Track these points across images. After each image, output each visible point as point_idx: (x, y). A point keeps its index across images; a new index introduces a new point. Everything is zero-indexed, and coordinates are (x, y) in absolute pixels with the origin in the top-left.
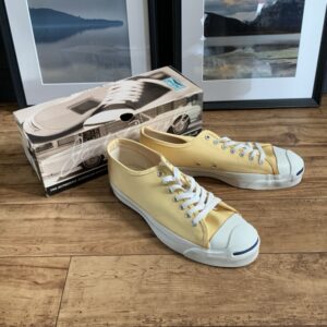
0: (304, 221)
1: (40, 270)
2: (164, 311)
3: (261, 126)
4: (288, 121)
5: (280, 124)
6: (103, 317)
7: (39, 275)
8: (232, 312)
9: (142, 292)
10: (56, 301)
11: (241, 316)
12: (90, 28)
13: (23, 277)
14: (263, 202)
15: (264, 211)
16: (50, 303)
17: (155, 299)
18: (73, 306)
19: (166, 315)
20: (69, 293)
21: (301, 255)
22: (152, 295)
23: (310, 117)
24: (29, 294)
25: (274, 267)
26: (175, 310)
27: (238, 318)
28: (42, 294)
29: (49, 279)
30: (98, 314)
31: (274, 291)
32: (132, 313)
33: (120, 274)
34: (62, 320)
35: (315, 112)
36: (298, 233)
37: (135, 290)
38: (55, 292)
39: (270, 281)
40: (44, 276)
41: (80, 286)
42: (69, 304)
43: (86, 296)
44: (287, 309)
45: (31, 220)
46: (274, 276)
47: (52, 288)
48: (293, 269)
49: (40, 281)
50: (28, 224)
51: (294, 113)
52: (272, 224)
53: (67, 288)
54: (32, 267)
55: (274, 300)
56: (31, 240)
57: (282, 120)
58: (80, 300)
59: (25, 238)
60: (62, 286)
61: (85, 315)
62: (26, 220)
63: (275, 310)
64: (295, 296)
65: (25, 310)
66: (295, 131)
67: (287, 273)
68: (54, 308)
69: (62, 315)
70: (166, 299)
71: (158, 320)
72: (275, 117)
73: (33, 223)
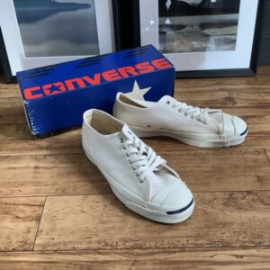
0: (236, 166)
1: (21, 207)
2: (120, 237)
3: (207, 91)
4: (229, 87)
5: (222, 90)
6: (70, 242)
7: (20, 211)
8: (174, 237)
9: (103, 223)
10: (34, 231)
11: (181, 240)
13: (7, 213)
14: (203, 152)
15: (204, 159)
16: (28, 232)
17: (113, 227)
18: (47, 234)
19: (121, 240)
20: (44, 224)
21: (232, 193)
22: (111, 225)
23: (248, 84)
24: (11, 225)
25: (210, 202)
26: (129, 236)
27: (179, 242)
28: (22, 226)
29: (28, 214)
30: (67, 240)
31: (208, 220)
32: (94, 239)
33: (86, 209)
34: (38, 245)
35: (252, 79)
36: (231, 176)
37: (97, 221)
38: (33, 224)
39: (206, 213)
40: (23, 211)
41: (53, 220)
42: (44, 233)
43: (58, 226)
44: (218, 234)
45: (14, 168)
46: (209, 209)
47: (32, 220)
48: (225, 204)
49: (21, 216)
50: (11, 171)
51: (234, 80)
52: (210, 169)
53: (42, 220)
54: (14, 204)
55: (209, 227)
56: (14, 184)
57: (224, 87)
58: (53, 230)
59: (9, 183)
60: (38, 219)
61: (56, 241)
62: (10, 168)
63: (209, 235)
64: (225, 225)
65: (8, 238)
66: (234, 95)
67: (221, 207)
68: (31, 236)
69: (37, 242)
70: (122, 227)
71: (115, 244)
72: (218, 84)
73: (16, 171)
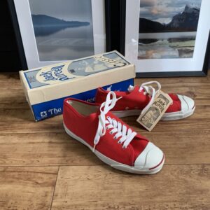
0: (204, 144)
1: (40, 175)
2: (121, 201)
3: (173, 87)
4: (189, 84)
5: (184, 86)
6: (80, 205)
7: (39, 178)
8: (163, 202)
9: (105, 189)
10: (50, 195)
11: (169, 204)
12: (69, 27)
13: (29, 179)
14: (177, 132)
15: (178, 138)
16: (46, 196)
17: (114, 193)
18: (61, 198)
19: (121, 203)
20: (59, 190)
21: (203, 165)
22: (111, 191)
23: (202, 82)
24: (32, 190)
25: (187, 173)
26: (127, 201)
27: (167, 205)
28: (41, 190)
29: (45, 180)
30: (77, 203)
31: (188, 188)
32: (100, 202)
33: (91, 177)
34: (55, 207)
35: (204, 79)
36: (201, 152)
37: (100, 188)
38: (49, 189)
39: (186, 182)
40: (42, 178)
41: (65, 185)
42: (59, 196)
43: (69, 191)
44: (198, 199)
45: (33, 143)
46: (188, 179)
47: (48, 186)
48: (199, 174)
49: (40, 182)
50: (31, 146)
51: (192, 80)
52: (184, 146)
53: (57, 186)
54: (34, 172)
55: (189, 194)
56: (34, 156)
57: (185, 84)
58: (66, 194)
59: (29, 155)
60: (54, 185)
61: (69, 203)
62: (30, 143)
63: (191, 200)
64: (202, 191)
65: (30, 200)
66: (194, 90)
67: (196, 177)
68: (49, 199)
69: (54, 204)
70: (121, 193)
71: (116, 207)
72: (181, 82)
73: (34, 145)
